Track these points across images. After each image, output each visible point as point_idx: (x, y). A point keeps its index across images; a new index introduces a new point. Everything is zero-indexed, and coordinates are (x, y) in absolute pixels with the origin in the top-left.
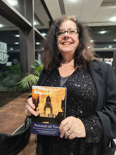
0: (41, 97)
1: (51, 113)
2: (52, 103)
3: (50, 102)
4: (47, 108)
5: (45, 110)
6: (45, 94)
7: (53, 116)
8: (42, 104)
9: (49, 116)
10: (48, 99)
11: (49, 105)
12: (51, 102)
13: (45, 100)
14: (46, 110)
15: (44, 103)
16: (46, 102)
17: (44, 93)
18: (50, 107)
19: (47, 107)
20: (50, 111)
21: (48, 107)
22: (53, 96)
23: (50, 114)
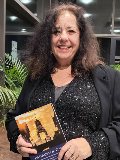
0: (29, 124)
1: (47, 137)
2: (43, 126)
3: (41, 125)
4: (41, 134)
5: (39, 136)
6: (32, 119)
7: (51, 139)
8: (33, 131)
9: (46, 141)
10: (38, 123)
11: (42, 129)
13: (35, 125)
14: (41, 136)
15: (35, 129)
16: (37, 127)
20: (45, 135)
21: (41, 132)
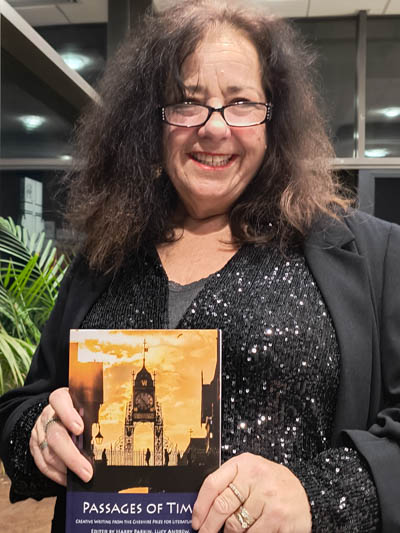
0: (110, 375)
1: (158, 446)
3: (153, 396)
5: (129, 434)
6: (130, 360)
11: (148, 411)
12: (156, 394)
13: (129, 387)
14: (135, 435)
16: (135, 397)
17: (125, 359)
18: (151, 421)
19: (137, 420)
20: (151, 435)
21: (144, 420)
22: (166, 367)
23: (152, 450)
